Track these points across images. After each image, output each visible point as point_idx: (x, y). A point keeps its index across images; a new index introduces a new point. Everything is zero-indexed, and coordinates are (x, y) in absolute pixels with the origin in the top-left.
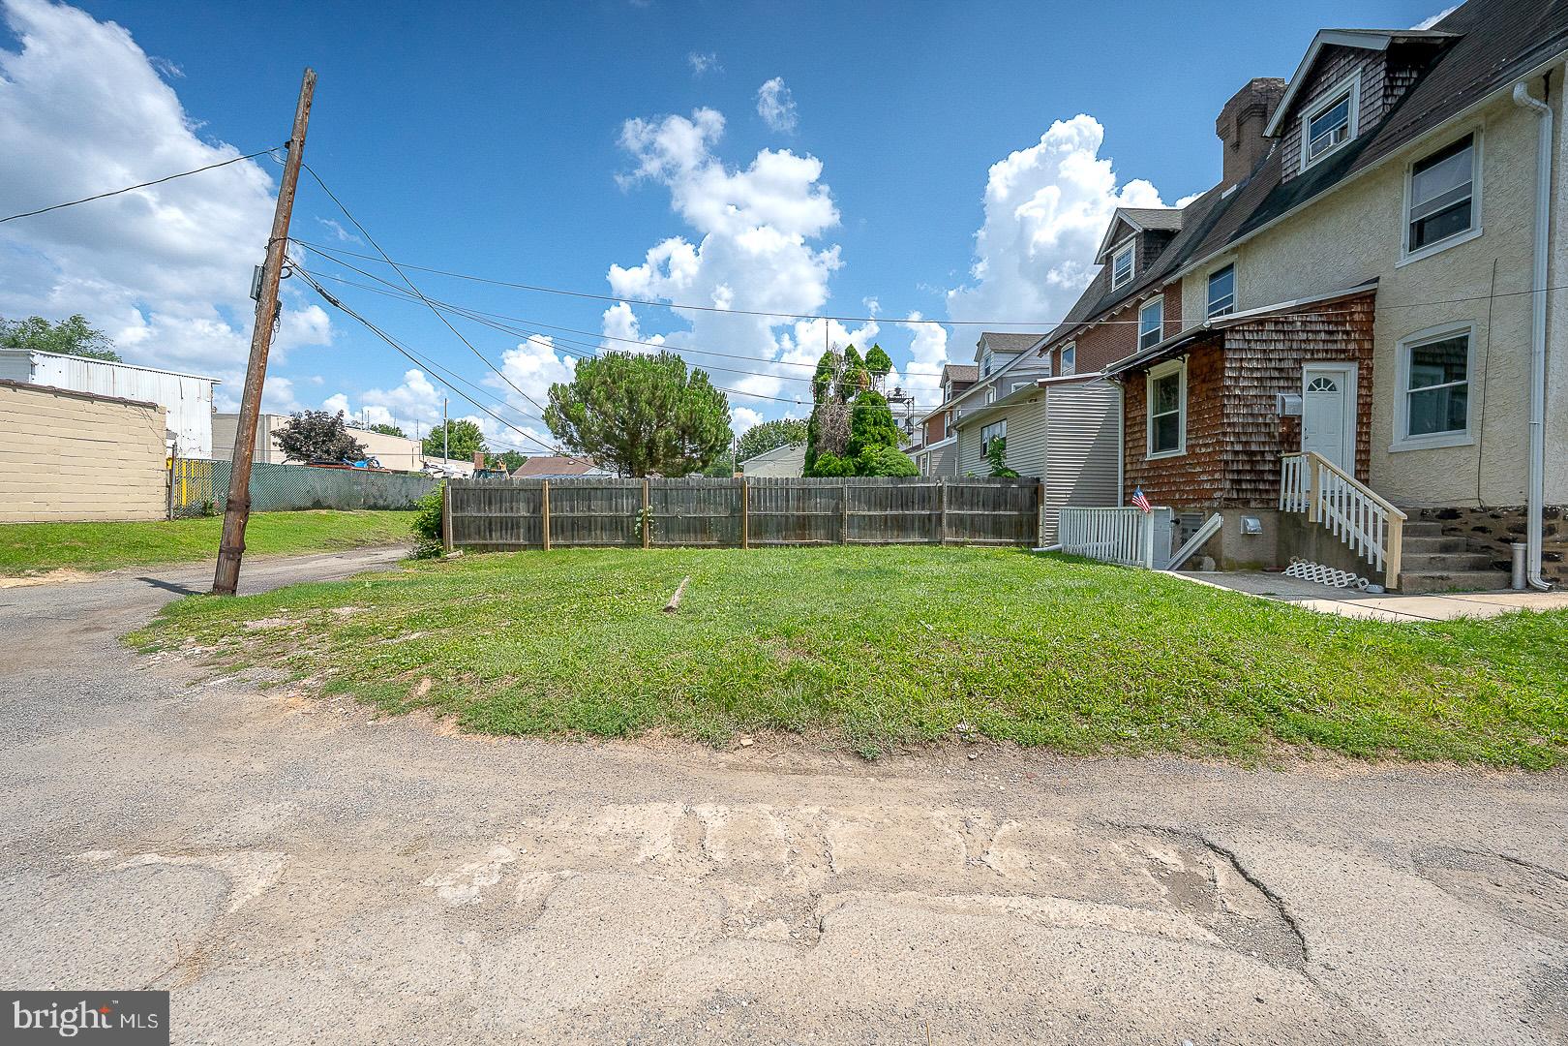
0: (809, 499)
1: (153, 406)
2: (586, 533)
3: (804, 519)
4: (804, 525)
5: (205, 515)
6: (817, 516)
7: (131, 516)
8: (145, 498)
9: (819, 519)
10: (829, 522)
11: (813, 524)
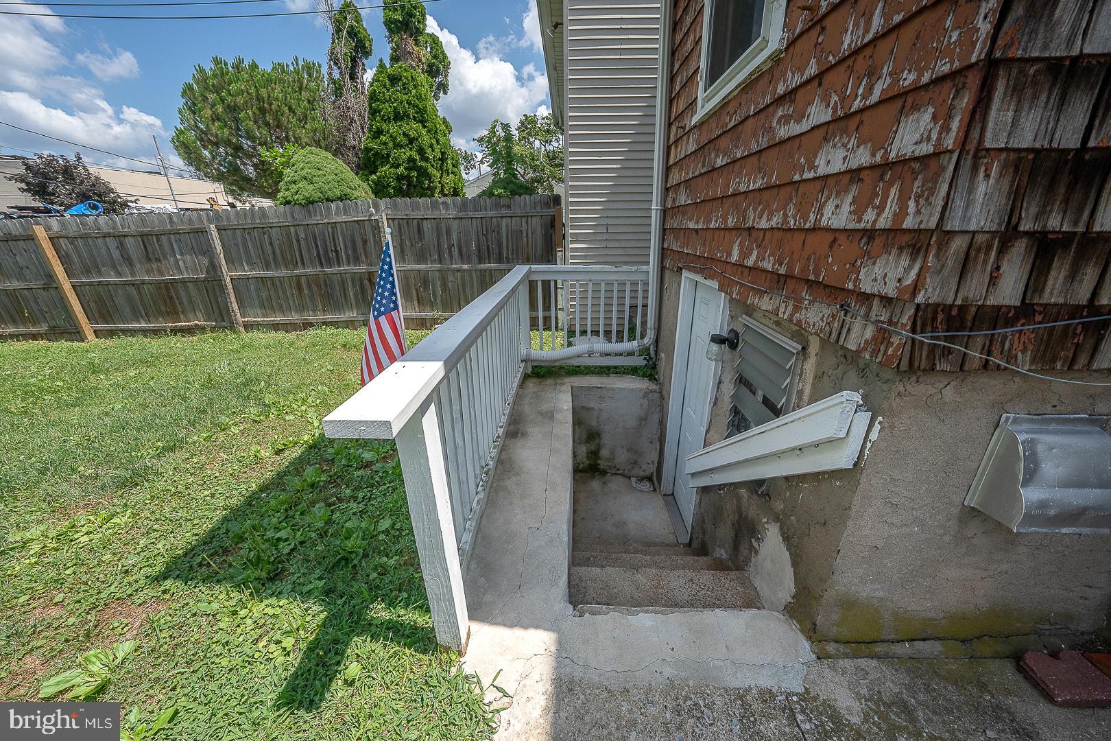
3: (167, 288)
4: (171, 298)
6: (184, 282)
9: (191, 286)
10: (207, 291)
11: (183, 294)
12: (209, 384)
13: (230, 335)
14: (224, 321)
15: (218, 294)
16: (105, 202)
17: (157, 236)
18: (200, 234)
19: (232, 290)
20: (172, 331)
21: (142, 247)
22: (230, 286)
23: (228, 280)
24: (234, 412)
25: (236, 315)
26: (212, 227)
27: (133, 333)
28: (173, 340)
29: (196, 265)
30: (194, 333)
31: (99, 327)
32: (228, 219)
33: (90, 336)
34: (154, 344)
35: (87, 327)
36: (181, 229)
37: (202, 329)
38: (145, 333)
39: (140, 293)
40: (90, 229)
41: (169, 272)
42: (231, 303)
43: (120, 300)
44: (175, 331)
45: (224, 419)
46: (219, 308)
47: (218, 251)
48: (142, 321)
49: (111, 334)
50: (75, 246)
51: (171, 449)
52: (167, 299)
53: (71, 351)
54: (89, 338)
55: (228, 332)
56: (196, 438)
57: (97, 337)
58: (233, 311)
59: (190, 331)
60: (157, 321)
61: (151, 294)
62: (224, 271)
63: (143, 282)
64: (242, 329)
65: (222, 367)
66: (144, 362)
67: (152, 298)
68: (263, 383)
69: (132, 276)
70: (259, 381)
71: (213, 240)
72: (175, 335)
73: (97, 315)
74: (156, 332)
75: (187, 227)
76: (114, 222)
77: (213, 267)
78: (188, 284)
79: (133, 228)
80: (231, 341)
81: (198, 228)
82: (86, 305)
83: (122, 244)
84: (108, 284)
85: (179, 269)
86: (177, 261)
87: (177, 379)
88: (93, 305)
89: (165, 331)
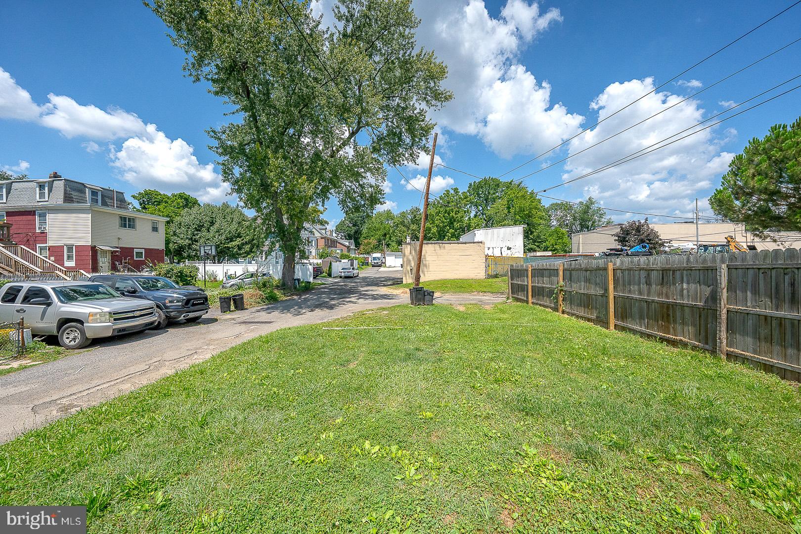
0: (674, 284)
1: (481, 242)
2: (541, 297)
3: (668, 308)
4: (668, 315)
5: (496, 277)
6: (682, 306)
7: (475, 278)
8: (479, 272)
9: (687, 310)
10: (700, 316)
11: (678, 314)
12: (672, 400)
13: (709, 359)
14: (707, 343)
15: (710, 320)
16: (651, 244)
17: (674, 271)
18: (710, 271)
19: (725, 321)
20: (660, 338)
21: (661, 278)
22: (724, 316)
23: (724, 311)
24: (686, 447)
25: (721, 343)
26: (724, 266)
27: (634, 332)
28: (659, 346)
29: (697, 293)
30: (677, 345)
31: (619, 323)
32: (744, 259)
33: (612, 327)
34: (645, 346)
35: (612, 321)
36: (694, 267)
37: (685, 345)
38: (642, 334)
39: (648, 308)
40: (634, 265)
41: (673, 297)
42: (720, 331)
43: (635, 310)
44: (662, 340)
45: (672, 448)
46: (706, 332)
47: (723, 286)
48: (643, 327)
49: (623, 329)
50: (623, 275)
51: (620, 448)
52: (665, 316)
53: (600, 334)
54: (611, 328)
55: (708, 355)
56: (641, 451)
57: (615, 329)
58: (720, 339)
59: (673, 343)
60: (653, 329)
61: (655, 310)
62: (722, 303)
63: (653, 301)
64: (724, 357)
65: (690, 388)
66: (633, 357)
67: (655, 313)
68: (730, 431)
69: (648, 296)
70: (726, 425)
71: (721, 276)
72: (662, 342)
73: (620, 315)
74: (649, 336)
75: (700, 266)
76: (649, 261)
77: (714, 297)
78: (686, 308)
79: (659, 265)
80: (708, 365)
81: (710, 267)
82: (616, 308)
83: (648, 275)
84: (632, 298)
85: (682, 295)
86: (682, 289)
87: (649, 382)
88: (620, 309)
89: (656, 337)
